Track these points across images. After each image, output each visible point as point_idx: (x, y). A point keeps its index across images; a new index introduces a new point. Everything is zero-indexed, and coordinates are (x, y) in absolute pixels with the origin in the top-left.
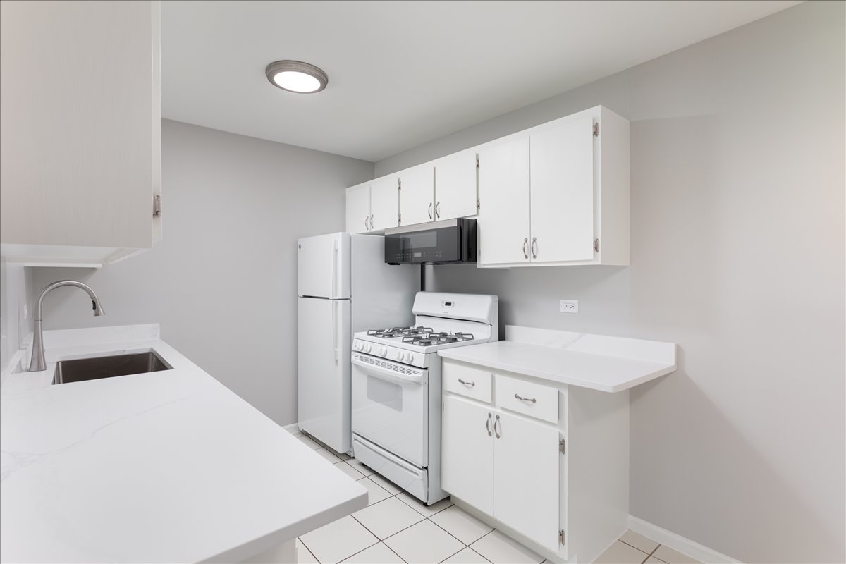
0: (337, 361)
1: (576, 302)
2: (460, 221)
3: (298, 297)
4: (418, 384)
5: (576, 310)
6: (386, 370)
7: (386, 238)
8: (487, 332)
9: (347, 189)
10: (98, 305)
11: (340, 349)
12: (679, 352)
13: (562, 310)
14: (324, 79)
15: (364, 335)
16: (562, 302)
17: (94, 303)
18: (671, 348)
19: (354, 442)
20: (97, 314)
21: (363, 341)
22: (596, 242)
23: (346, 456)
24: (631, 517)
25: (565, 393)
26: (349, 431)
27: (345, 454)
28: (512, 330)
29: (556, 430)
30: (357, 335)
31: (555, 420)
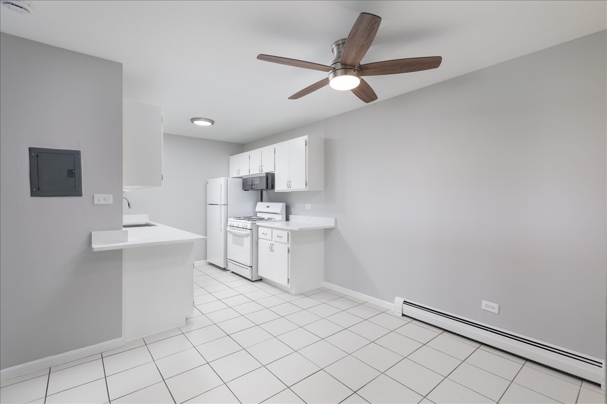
0: (221, 230)
1: (310, 205)
2: (267, 173)
3: (207, 204)
4: (248, 235)
5: (310, 208)
6: (239, 231)
7: (243, 179)
8: (281, 217)
9: (231, 157)
10: (130, 205)
11: (223, 225)
12: (336, 221)
13: (307, 208)
14: (212, 122)
15: (232, 219)
16: (307, 205)
17: (129, 204)
18: (333, 220)
19: (229, 263)
20: (130, 208)
21: (232, 221)
22: (306, 182)
23: (225, 269)
24: (324, 282)
25: (290, 233)
26: (226, 259)
27: (225, 268)
28: (291, 217)
29: (287, 245)
30: (229, 219)
31: (287, 242)
